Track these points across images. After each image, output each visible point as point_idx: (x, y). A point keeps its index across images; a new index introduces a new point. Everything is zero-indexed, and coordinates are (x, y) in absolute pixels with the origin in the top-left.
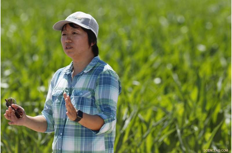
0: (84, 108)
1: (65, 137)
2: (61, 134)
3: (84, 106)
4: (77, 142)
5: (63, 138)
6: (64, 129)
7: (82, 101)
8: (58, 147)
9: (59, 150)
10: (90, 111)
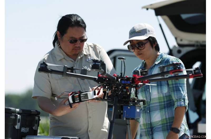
0: (163, 88)
1: (152, 112)
2: (148, 111)
3: (163, 86)
4: (162, 113)
5: (151, 114)
6: (149, 107)
7: (160, 84)
8: (148, 121)
9: (148, 123)
10: (167, 89)
